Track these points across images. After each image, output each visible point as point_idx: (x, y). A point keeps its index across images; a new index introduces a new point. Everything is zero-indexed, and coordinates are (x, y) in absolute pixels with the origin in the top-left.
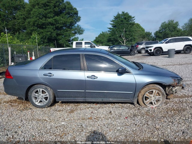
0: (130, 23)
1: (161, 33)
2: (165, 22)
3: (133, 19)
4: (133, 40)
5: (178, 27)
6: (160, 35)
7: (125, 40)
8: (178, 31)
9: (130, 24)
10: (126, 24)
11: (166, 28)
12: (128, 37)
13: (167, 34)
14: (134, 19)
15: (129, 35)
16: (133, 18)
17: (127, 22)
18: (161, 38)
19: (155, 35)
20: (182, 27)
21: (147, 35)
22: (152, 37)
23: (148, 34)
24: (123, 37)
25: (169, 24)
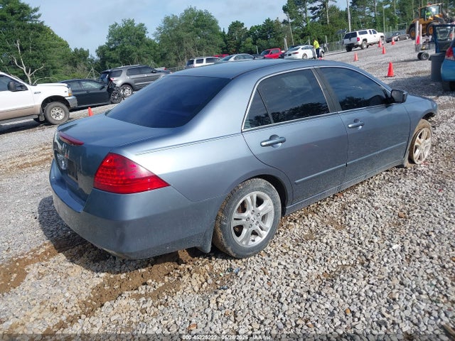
0: (31, 25)
1: (114, 49)
2: (116, 24)
3: (36, 14)
4: (51, 71)
5: (147, 35)
6: (114, 55)
7: (28, 72)
8: (148, 45)
9: (32, 27)
10: (18, 27)
11: (122, 37)
12: (34, 64)
13: (129, 52)
14: (39, 15)
15: (35, 59)
16: (36, 10)
17: (19, 23)
18: (117, 62)
19: (98, 55)
20: (155, 35)
21: (79, 56)
22: (92, 61)
23: (82, 55)
24: (20, 63)
25: (128, 29)
